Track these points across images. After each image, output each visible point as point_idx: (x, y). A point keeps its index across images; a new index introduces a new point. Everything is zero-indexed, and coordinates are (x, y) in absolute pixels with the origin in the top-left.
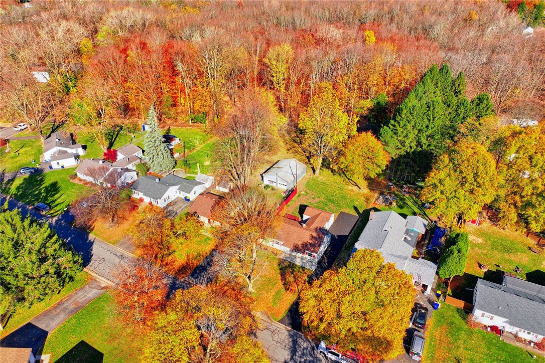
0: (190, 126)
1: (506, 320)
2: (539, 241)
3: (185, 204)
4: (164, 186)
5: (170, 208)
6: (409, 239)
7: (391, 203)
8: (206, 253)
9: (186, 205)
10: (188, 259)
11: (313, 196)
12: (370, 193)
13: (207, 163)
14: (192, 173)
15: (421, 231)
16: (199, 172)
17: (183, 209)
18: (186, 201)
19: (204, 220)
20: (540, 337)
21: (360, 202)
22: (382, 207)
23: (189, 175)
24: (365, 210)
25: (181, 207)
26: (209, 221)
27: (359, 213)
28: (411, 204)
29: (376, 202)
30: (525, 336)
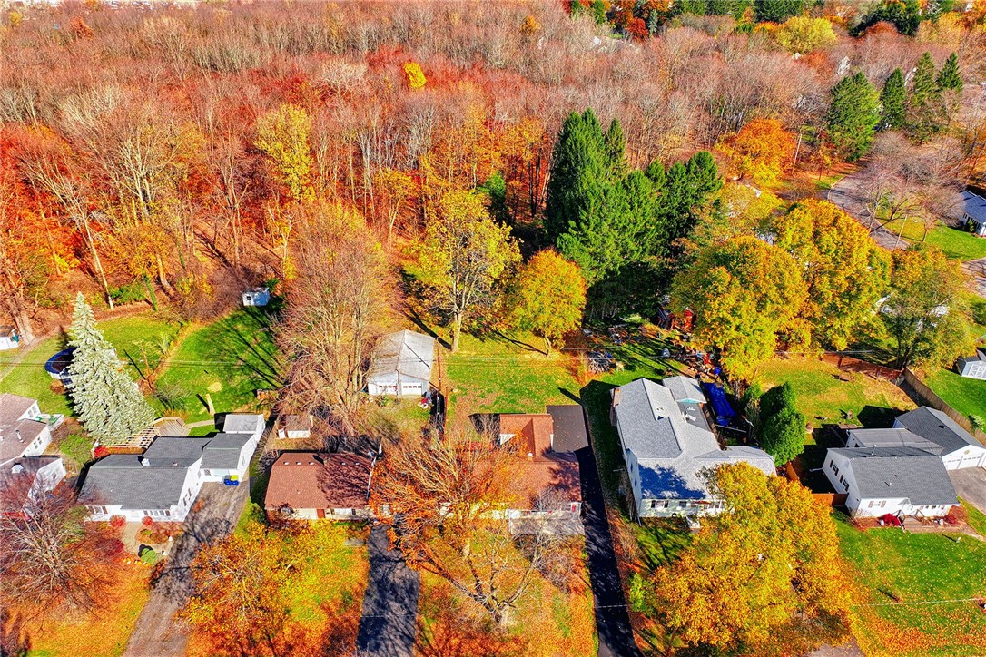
0: (114, 314)
1: (902, 500)
2: (839, 363)
3: (232, 494)
4: (170, 471)
5: (204, 516)
6: (693, 419)
7: (614, 366)
8: (361, 585)
9: (235, 496)
10: (331, 614)
11: (479, 392)
12: (568, 358)
13: (216, 387)
14: (199, 417)
15: (701, 399)
16: (213, 412)
17: (237, 507)
18: (232, 488)
19: (306, 514)
20: (948, 507)
21: (564, 379)
22: (603, 377)
23: (192, 425)
24: (582, 391)
25: (227, 505)
26: (321, 513)
27: (575, 399)
28: (638, 356)
29: (590, 371)
30: (929, 512)
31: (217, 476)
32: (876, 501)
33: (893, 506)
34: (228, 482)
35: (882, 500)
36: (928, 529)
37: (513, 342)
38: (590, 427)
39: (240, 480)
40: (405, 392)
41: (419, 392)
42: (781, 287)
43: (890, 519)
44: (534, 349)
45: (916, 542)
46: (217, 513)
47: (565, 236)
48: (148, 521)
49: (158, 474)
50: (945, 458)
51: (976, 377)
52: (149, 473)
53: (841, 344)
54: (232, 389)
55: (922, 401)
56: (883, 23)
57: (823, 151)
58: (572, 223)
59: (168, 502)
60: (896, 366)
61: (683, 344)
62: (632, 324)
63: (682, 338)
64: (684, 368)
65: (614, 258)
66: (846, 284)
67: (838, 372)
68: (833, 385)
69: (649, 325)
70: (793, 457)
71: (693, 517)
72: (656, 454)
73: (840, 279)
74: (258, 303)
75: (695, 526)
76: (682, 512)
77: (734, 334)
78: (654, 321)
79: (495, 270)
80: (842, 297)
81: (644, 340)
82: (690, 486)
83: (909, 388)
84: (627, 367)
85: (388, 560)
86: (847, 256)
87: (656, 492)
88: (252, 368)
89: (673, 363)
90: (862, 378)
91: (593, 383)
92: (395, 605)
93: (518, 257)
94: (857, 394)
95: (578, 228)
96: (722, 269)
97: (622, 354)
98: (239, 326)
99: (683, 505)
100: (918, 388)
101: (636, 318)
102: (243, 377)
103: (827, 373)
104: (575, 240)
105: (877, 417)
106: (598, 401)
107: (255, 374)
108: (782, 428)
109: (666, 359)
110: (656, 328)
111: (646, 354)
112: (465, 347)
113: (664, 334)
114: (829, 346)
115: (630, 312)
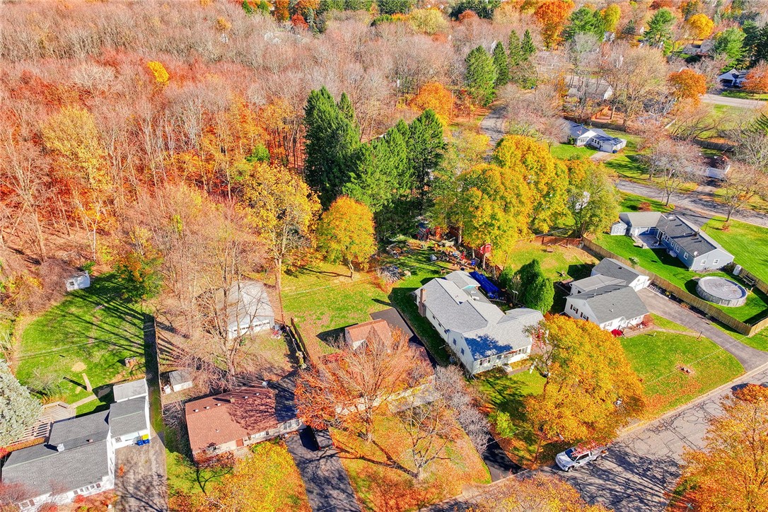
1: (620, 319)
2: (543, 241)
3: (147, 451)
4: (89, 448)
5: (132, 477)
6: (478, 298)
7: (403, 275)
8: (301, 486)
9: (152, 452)
11: (314, 317)
12: (369, 277)
13: (79, 366)
14: (76, 397)
15: (476, 284)
16: (90, 388)
17: (160, 461)
18: (145, 446)
19: (226, 447)
20: (642, 316)
21: (372, 292)
22: (399, 284)
23: (75, 405)
24: (389, 297)
25: (148, 461)
26: (240, 443)
27: (388, 304)
28: (418, 265)
29: (390, 282)
30: (634, 322)
31: (128, 440)
32: (607, 323)
33: (616, 324)
34: (141, 442)
35: (610, 322)
36: (637, 333)
37: (320, 273)
38: (409, 322)
39: (150, 438)
40: (257, 329)
41: (268, 327)
42: (518, 195)
43: (617, 333)
44: (339, 275)
46: (142, 471)
47: (349, 185)
48: (79, 499)
49: (78, 454)
50: (632, 285)
51: (619, 234)
52: (69, 455)
53: (546, 228)
54: (96, 365)
55: (600, 257)
56: (468, 11)
57: (468, 102)
58: (352, 174)
59: (99, 476)
60: (576, 236)
61: (441, 249)
62: (400, 242)
63: (439, 246)
64: (449, 266)
65: (385, 195)
66: (546, 189)
67: (544, 247)
68: (545, 257)
69: (411, 241)
70: (550, 308)
71: (506, 365)
72: (471, 328)
73: (541, 186)
74: (82, 286)
75: (509, 369)
76: (499, 363)
78: (415, 237)
79: (306, 219)
80: (544, 197)
81: (412, 252)
82: (501, 343)
83: (587, 249)
84: (414, 273)
85: (311, 461)
86: (542, 169)
87: (482, 354)
88: (106, 342)
89: (442, 264)
90: (559, 249)
91: (395, 290)
92: (335, 493)
93: (318, 206)
94: (560, 259)
95: (359, 176)
96: (475, 189)
97: (403, 264)
98: (73, 309)
99: (499, 358)
100: (593, 248)
101: (401, 237)
102: (103, 352)
103: (538, 250)
104: (357, 187)
105: (580, 272)
106: (405, 302)
107: (112, 347)
110: (418, 242)
111: (420, 261)
112: (287, 286)
113: (425, 245)
114: (537, 232)
115: (394, 234)
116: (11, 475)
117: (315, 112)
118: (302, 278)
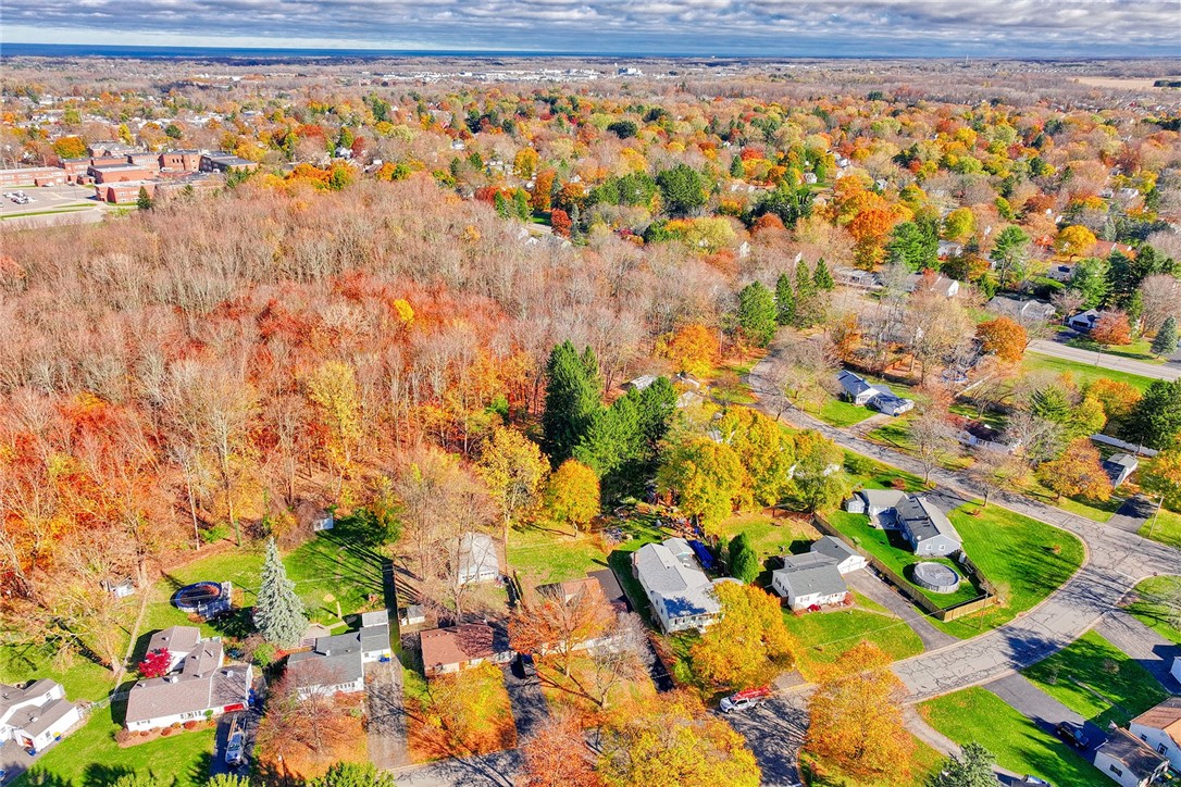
0: (202, 553)
1: (817, 594)
2: (773, 514)
3: (388, 667)
5: (376, 684)
6: (689, 565)
7: (625, 538)
8: (506, 703)
9: (392, 668)
10: (495, 723)
11: (535, 571)
12: (592, 537)
13: (329, 598)
14: (328, 623)
15: (691, 552)
16: (340, 616)
17: (398, 676)
18: (386, 663)
19: (451, 668)
20: (844, 593)
21: (592, 552)
22: (620, 547)
23: (330, 628)
24: (608, 559)
25: (389, 674)
26: (462, 666)
27: (606, 565)
28: (641, 529)
29: (610, 544)
30: (834, 600)
31: (375, 656)
32: (804, 597)
33: (814, 599)
34: (384, 660)
35: (807, 597)
36: (835, 610)
37: (546, 530)
38: (621, 582)
39: (390, 657)
40: (482, 578)
41: (492, 576)
42: (730, 471)
43: (813, 607)
44: (563, 534)
45: (829, 618)
46: (384, 681)
47: (578, 447)
48: (339, 694)
49: (340, 659)
50: (839, 567)
51: (856, 512)
52: (333, 660)
53: (772, 501)
54: (344, 598)
55: (825, 532)
56: (769, 215)
57: (740, 342)
58: (582, 438)
59: (355, 676)
60: (807, 511)
61: (669, 515)
62: (629, 504)
63: (667, 511)
64: (673, 532)
65: (614, 460)
66: (769, 463)
67: (773, 520)
68: (772, 530)
69: (641, 504)
70: (754, 579)
71: (701, 626)
72: (671, 590)
73: (766, 459)
74: (327, 527)
75: (702, 631)
76: (694, 625)
77: (706, 505)
78: (645, 500)
79: (535, 478)
80: (768, 470)
81: (640, 516)
82: (696, 606)
83: (817, 525)
84: (636, 537)
85: (519, 686)
86: (767, 443)
87: (677, 613)
88: (351, 580)
89: (665, 529)
90: (789, 522)
91: (615, 553)
92: (534, 710)
93: (548, 467)
94: (786, 534)
95: (588, 440)
96: (689, 462)
97: (627, 528)
98: (321, 548)
99: (694, 619)
100: (823, 525)
101: (632, 500)
102: (348, 587)
103: (766, 523)
104: (586, 450)
105: (800, 547)
106: (622, 564)
107: (355, 584)
108: (745, 561)
109: (660, 527)
110: (648, 505)
111: (645, 526)
112: (513, 540)
113: (654, 509)
114: (765, 503)
115: (624, 496)
116: (294, 667)
117: (556, 369)
118: (528, 534)
